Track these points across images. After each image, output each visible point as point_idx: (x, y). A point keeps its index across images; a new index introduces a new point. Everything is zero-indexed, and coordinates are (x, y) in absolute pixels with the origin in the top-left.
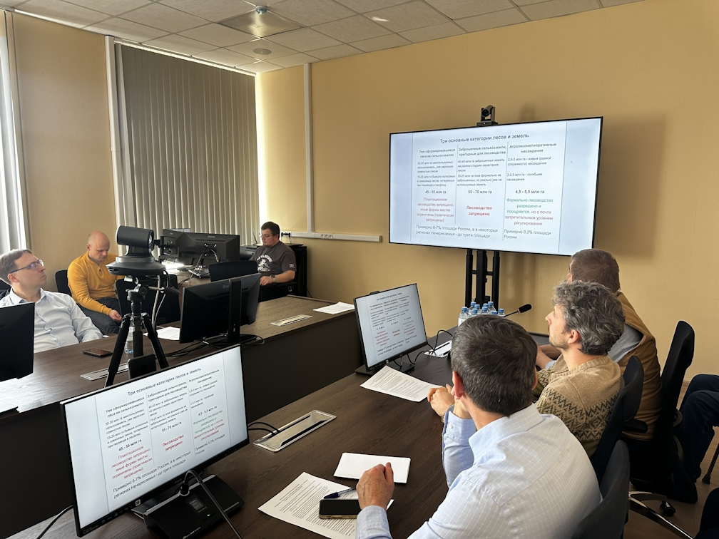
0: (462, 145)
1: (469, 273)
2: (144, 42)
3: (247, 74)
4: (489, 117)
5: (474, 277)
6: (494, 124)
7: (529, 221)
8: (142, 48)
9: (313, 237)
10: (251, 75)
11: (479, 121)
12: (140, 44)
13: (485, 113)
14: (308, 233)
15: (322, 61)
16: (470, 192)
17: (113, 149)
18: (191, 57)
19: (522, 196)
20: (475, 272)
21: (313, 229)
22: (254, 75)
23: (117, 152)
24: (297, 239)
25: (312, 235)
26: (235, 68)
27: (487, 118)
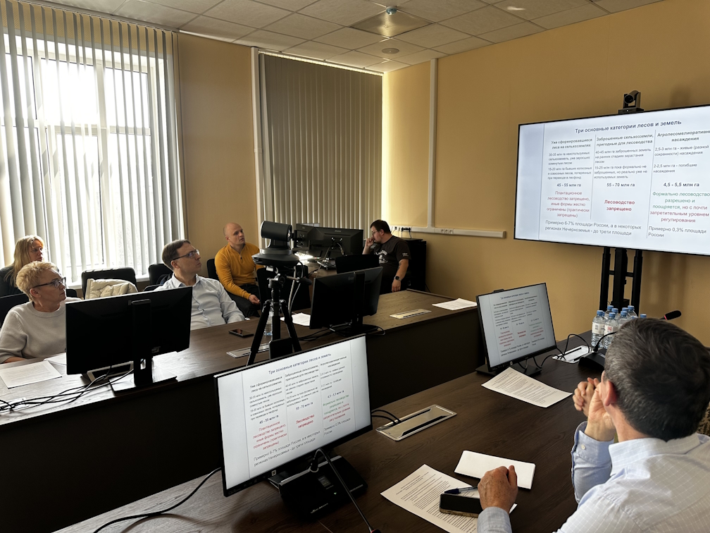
0: (601, 134)
1: (606, 273)
2: (284, 51)
3: (375, 74)
4: (633, 104)
5: (611, 278)
6: (639, 111)
7: (679, 217)
8: (282, 56)
9: (433, 232)
10: (379, 74)
11: (622, 108)
12: (280, 53)
13: (628, 99)
14: (428, 228)
15: (449, 55)
16: (609, 185)
17: (256, 150)
18: (324, 61)
19: (673, 189)
20: (613, 273)
21: (434, 224)
22: (381, 75)
23: (259, 153)
24: (417, 234)
25: (432, 230)
26: (364, 69)
27: (631, 104)
